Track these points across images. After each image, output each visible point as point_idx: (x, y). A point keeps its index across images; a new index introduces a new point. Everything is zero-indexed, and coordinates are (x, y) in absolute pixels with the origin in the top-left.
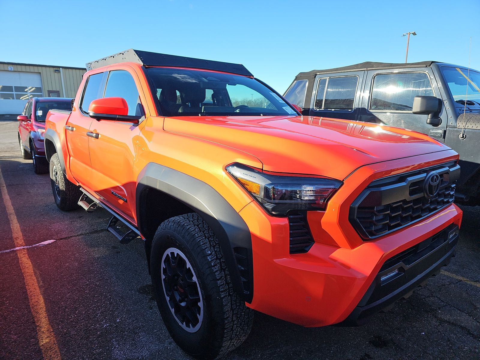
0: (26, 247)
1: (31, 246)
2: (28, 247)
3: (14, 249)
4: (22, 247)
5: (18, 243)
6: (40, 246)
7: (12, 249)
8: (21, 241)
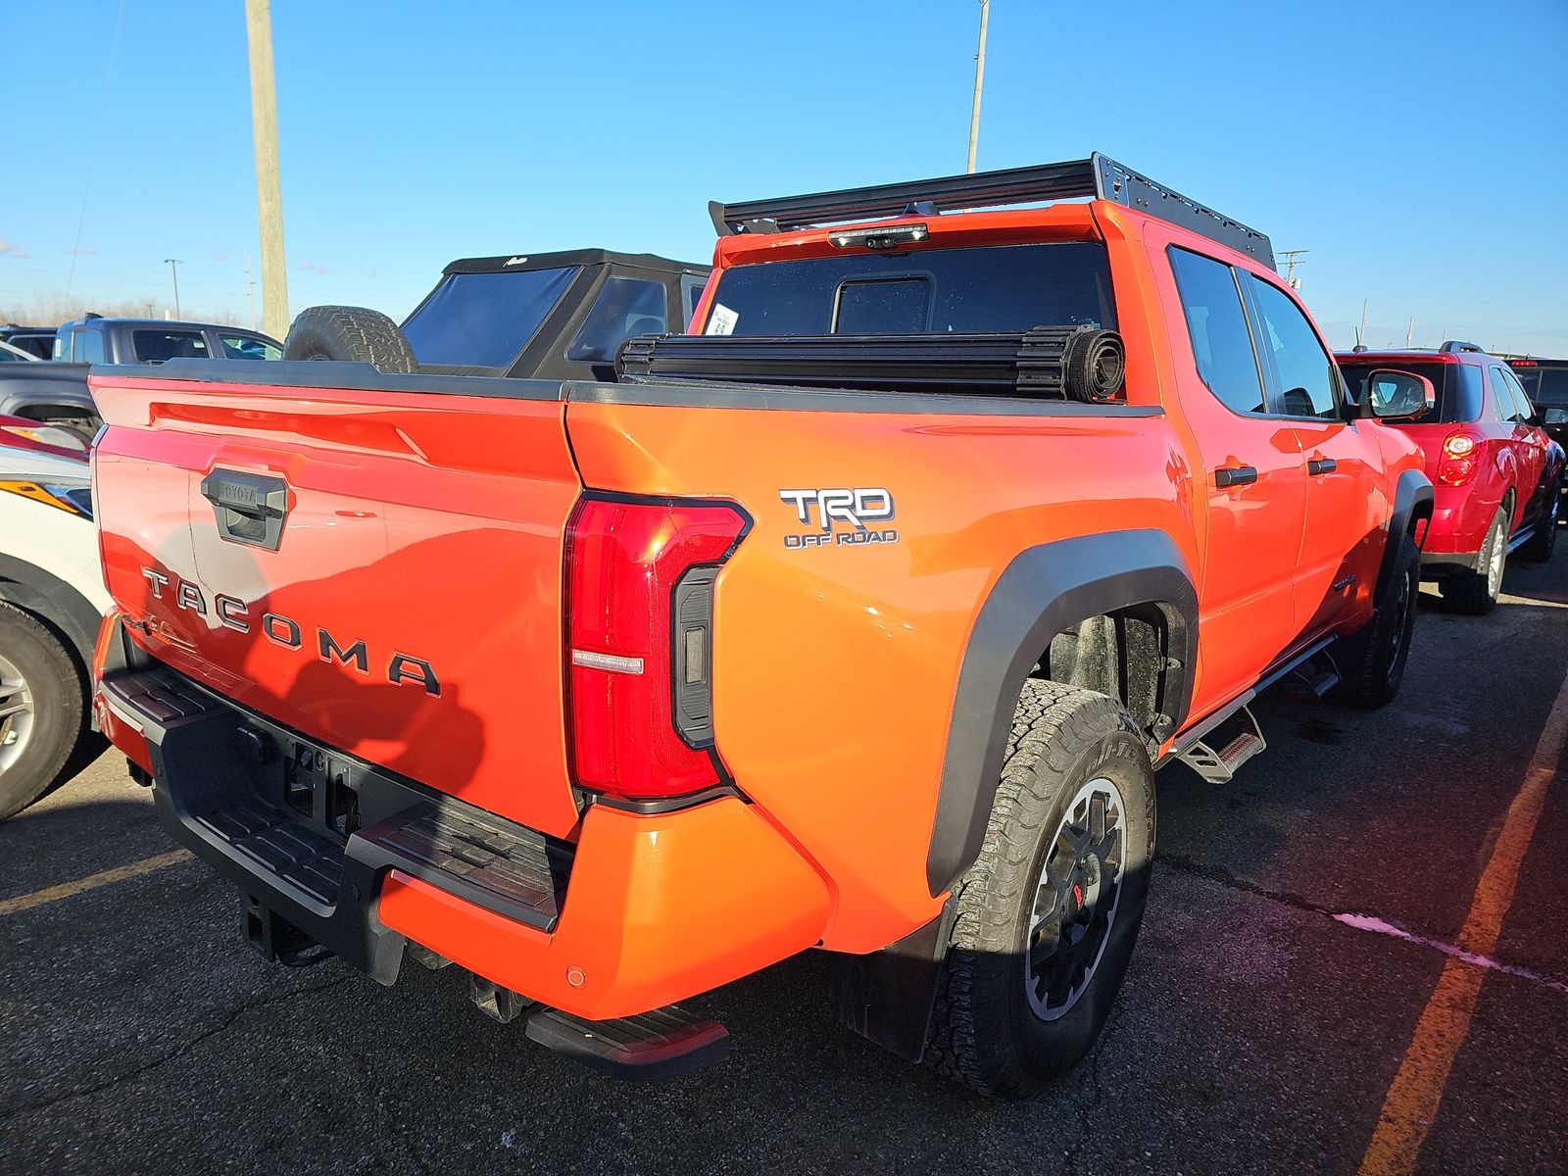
0: (1452, 950)
1: (1433, 943)
2: (1442, 946)
3: (1497, 967)
4: (1466, 957)
5: (1469, 981)
6: (1403, 927)
7: (1506, 969)
8: (1455, 983)
